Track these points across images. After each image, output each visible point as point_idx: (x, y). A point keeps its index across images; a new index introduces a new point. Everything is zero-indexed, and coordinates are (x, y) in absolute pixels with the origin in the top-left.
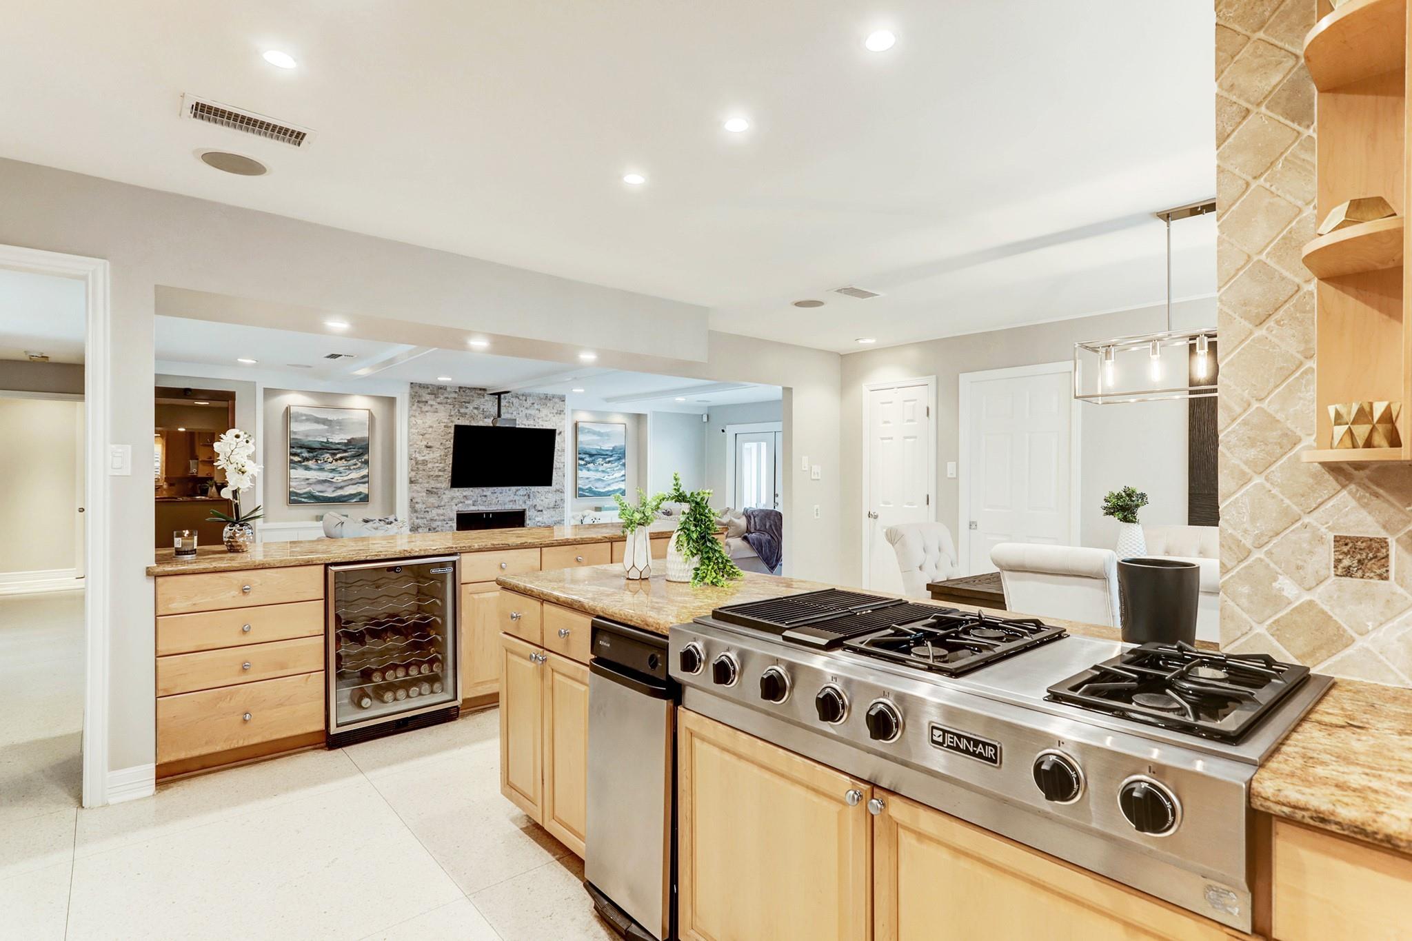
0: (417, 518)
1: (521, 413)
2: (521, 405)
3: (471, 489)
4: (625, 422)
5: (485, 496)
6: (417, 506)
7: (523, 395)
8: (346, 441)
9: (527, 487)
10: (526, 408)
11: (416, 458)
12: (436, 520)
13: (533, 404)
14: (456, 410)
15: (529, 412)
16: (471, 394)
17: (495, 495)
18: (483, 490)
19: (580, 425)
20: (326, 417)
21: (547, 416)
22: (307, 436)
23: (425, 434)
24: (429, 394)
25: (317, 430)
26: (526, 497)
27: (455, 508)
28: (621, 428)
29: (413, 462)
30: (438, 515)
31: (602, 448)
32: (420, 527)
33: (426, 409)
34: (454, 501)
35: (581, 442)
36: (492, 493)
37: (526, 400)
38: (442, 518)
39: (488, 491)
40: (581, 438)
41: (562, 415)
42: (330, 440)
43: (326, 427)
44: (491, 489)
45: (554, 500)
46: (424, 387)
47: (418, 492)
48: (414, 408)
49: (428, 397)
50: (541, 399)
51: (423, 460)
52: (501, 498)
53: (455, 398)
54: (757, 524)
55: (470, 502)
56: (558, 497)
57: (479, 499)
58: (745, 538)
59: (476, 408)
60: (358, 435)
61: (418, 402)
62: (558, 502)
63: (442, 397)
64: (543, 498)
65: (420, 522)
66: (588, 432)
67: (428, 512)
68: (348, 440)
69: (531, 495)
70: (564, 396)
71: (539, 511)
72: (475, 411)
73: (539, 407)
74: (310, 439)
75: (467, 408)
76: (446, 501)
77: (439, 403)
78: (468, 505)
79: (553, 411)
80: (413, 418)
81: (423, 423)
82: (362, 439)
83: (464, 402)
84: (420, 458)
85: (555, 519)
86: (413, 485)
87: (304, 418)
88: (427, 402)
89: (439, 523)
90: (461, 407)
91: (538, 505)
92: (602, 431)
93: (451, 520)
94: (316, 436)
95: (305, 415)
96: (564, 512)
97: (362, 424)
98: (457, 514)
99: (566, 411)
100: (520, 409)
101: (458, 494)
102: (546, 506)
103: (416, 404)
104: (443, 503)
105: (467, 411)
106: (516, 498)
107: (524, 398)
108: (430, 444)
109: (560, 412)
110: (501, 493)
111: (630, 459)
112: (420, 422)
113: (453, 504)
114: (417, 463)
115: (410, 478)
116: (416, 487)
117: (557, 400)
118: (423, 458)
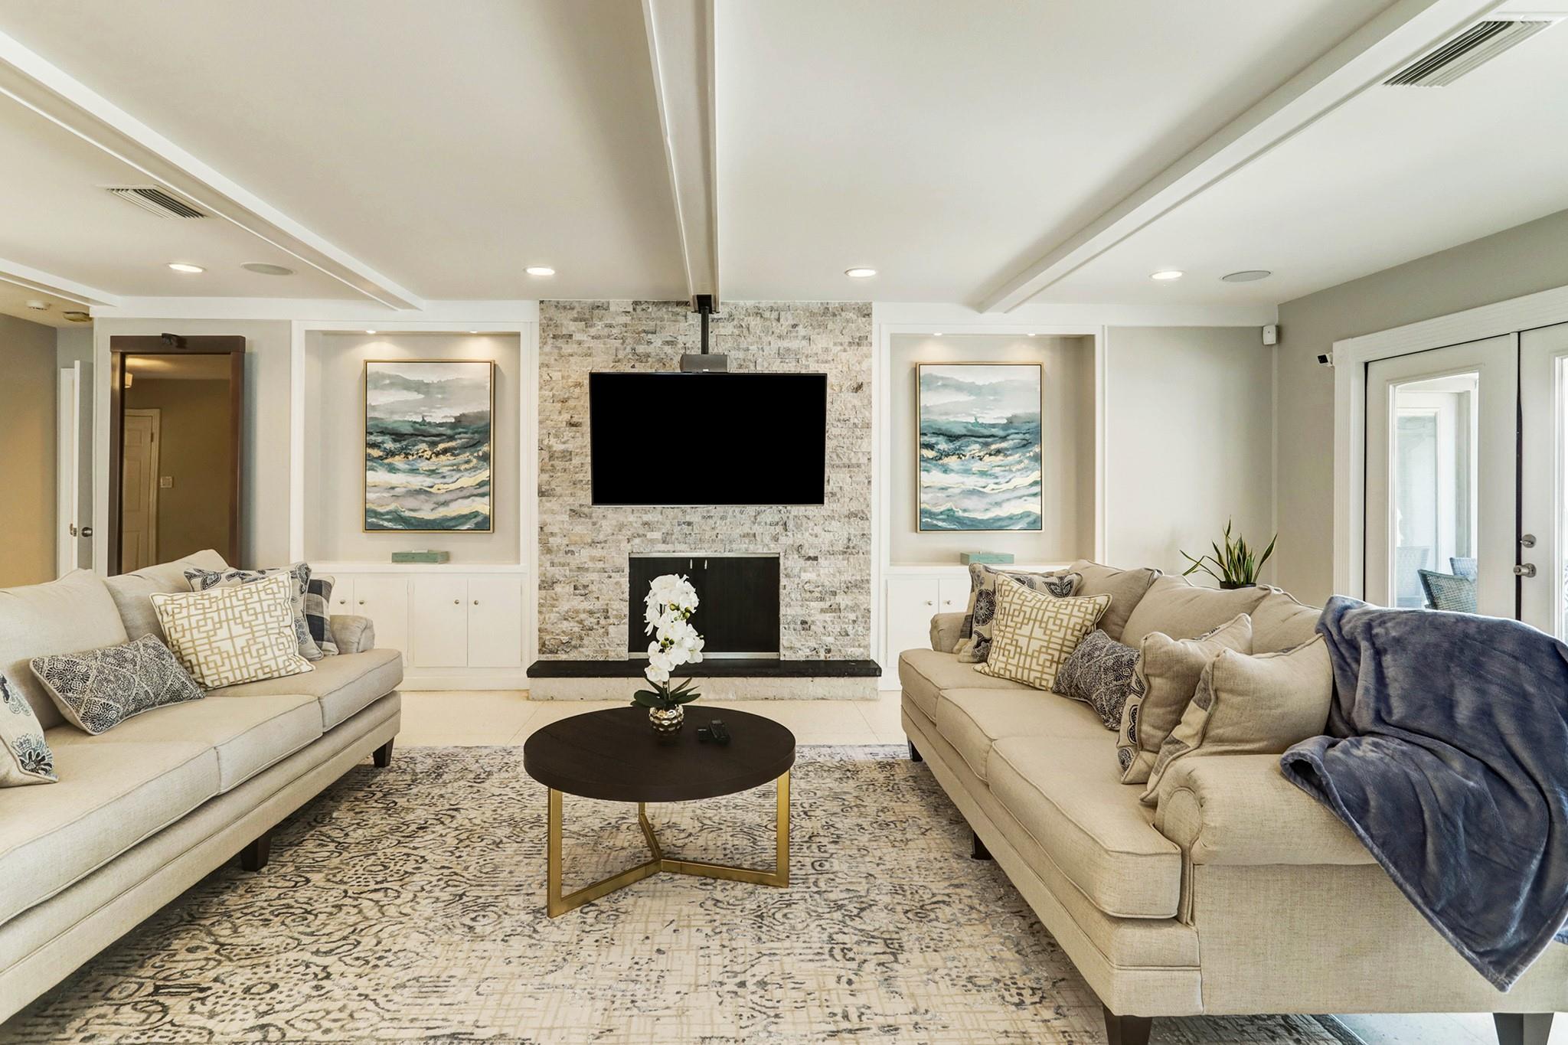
0: (553, 564)
1: (766, 349)
2: (767, 331)
3: (659, 507)
4: (1040, 361)
5: (689, 524)
6: (551, 539)
7: (772, 309)
8: (453, 420)
9: (780, 507)
10: (780, 337)
11: (550, 447)
12: (587, 570)
13: (795, 326)
14: (628, 349)
15: (785, 344)
16: (659, 314)
17: (711, 522)
18: (684, 512)
19: (924, 371)
20: (421, 379)
21: (826, 350)
22: (392, 413)
23: (568, 398)
24: (575, 320)
25: (406, 402)
26: (779, 529)
27: (626, 548)
28: (1031, 375)
29: (546, 454)
30: (592, 559)
31: (980, 421)
32: (558, 581)
33: (570, 351)
34: (624, 531)
35: (926, 407)
36: (704, 517)
37: (778, 320)
38: (600, 565)
39: (695, 513)
40: (927, 399)
41: (864, 349)
42: (428, 419)
43: (421, 396)
44: (702, 509)
45: (846, 535)
46: (565, 308)
47: (553, 512)
48: (547, 349)
49: (572, 327)
50: (812, 314)
51: (563, 452)
52: (722, 528)
53: (626, 325)
54: (1394, 691)
55: (657, 535)
56: (854, 528)
57: (677, 529)
58: (1301, 771)
59: (668, 343)
60: (471, 409)
61: (554, 337)
62: (854, 542)
63: (600, 325)
64: (818, 530)
65: (557, 572)
66: (944, 386)
67: (573, 553)
68: (455, 418)
69: (791, 525)
70: (869, 306)
71: (809, 558)
72: (668, 349)
73: (809, 331)
74: (396, 417)
75: (649, 343)
76: (610, 531)
77: (593, 337)
78: (652, 541)
79: (841, 339)
80: (545, 369)
81: (563, 377)
82: (479, 416)
83: (644, 331)
84: (558, 447)
85: (847, 577)
86: (544, 498)
87: (387, 382)
88: (571, 336)
89: (595, 576)
90: (639, 342)
91: (806, 546)
92: (979, 382)
93: (618, 570)
94: (405, 413)
95: (389, 377)
96: (868, 563)
97: (478, 387)
98: (630, 559)
99: (874, 338)
100: (765, 339)
101: (632, 518)
102: (825, 548)
103: (550, 341)
104: (601, 537)
105: (650, 349)
106: (757, 529)
107: (775, 315)
108: (574, 420)
109: (860, 341)
110: (722, 518)
111: (1052, 443)
112: (556, 375)
113: (620, 537)
114: (551, 457)
115: (540, 487)
116: (552, 504)
117: (851, 315)
118: (562, 447)
